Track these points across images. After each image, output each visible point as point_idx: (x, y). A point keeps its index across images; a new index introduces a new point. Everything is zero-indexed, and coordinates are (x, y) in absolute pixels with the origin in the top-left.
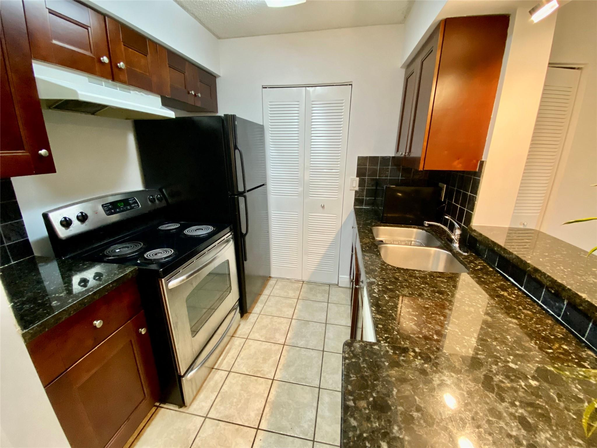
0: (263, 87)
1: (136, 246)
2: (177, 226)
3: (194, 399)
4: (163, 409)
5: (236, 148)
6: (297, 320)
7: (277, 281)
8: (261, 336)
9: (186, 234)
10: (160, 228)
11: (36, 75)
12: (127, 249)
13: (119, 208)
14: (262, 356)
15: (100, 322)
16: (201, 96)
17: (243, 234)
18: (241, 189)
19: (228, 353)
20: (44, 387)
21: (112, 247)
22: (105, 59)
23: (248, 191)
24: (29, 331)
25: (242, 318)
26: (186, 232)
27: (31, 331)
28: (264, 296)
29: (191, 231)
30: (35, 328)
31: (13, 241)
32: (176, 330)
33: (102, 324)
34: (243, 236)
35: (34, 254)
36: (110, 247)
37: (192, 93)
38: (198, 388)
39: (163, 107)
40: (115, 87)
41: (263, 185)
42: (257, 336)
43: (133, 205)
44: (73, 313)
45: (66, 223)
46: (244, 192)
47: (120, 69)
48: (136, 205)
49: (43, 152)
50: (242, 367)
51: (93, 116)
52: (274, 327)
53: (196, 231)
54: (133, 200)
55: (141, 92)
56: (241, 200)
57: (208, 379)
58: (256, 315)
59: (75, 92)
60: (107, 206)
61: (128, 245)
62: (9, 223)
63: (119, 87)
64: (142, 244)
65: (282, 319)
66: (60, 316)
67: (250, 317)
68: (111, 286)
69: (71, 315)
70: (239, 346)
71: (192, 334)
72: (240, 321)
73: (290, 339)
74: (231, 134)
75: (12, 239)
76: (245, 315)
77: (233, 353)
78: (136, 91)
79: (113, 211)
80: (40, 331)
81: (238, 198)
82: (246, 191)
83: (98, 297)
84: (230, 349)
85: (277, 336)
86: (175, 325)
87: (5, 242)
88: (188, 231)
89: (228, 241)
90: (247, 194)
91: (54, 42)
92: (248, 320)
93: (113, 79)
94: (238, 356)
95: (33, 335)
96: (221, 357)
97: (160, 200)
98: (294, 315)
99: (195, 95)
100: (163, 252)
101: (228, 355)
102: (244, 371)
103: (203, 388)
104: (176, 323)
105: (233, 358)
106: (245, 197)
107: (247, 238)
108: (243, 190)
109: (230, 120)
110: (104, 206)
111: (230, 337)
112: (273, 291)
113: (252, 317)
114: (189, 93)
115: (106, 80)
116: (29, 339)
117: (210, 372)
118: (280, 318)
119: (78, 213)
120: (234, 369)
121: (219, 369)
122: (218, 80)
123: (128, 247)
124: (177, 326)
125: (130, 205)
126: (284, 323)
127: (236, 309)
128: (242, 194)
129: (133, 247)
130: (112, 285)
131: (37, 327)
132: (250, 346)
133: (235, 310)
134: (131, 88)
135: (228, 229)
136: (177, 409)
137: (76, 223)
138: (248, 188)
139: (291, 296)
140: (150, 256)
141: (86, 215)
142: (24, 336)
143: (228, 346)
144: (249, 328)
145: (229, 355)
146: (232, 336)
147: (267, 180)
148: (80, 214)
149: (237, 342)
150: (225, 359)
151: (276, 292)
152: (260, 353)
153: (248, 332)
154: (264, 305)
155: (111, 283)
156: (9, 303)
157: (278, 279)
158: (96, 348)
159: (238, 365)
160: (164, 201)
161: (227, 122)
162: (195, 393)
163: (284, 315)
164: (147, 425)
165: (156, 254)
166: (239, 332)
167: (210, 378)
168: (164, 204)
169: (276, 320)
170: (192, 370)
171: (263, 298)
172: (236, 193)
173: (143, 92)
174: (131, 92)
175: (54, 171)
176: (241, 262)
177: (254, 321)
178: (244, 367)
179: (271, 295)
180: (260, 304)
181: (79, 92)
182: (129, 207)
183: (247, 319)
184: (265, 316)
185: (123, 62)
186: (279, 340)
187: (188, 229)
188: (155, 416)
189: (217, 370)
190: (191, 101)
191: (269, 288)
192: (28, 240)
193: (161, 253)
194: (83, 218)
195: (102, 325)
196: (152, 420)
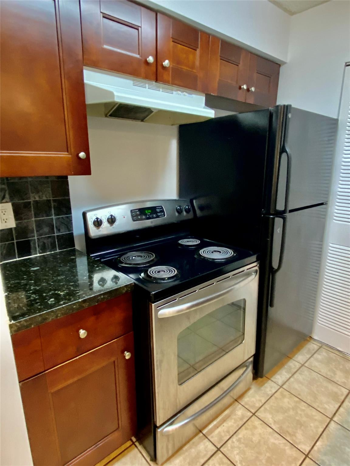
0: (347, 64)
1: (149, 257)
2: (197, 242)
3: (168, 459)
4: (136, 450)
5: (283, 150)
6: (339, 427)
7: (320, 347)
8: (275, 421)
9: (201, 255)
10: (180, 242)
11: (86, 81)
12: (140, 258)
13: (146, 215)
14: (268, 455)
15: (85, 333)
16: (255, 90)
17: (273, 268)
18: (280, 206)
19: (224, 420)
20: (20, 382)
21: (129, 254)
22: (151, 59)
23: (291, 211)
24: (16, 324)
25: (255, 381)
26: (202, 252)
27: (18, 324)
28: (294, 362)
29: (207, 252)
30: (22, 322)
31: (62, 233)
32: (159, 370)
33: (86, 335)
34: (273, 272)
35: (75, 247)
36: (126, 253)
37: (243, 88)
38: (176, 448)
39: (206, 107)
40: (158, 89)
41: (322, 204)
42: (269, 418)
43: (159, 214)
44: (60, 316)
45: (98, 223)
46: (284, 212)
47: (164, 68)
48: (162, 214)
49: (82, 155)
50: (235, 452)
51: (142, 123)
52: (297, 418)
53: (212, 252)
54: (161, 208)
55: (184, 92)
56: (278, 221)
57: (191, 442)
58: (275, 385)
59: (111, 94)
60: (135, 212)
61: (142, 254)
62: (61, 216)
63: (163, 88)
64: (154, 256)
65: (314, 413)
66: (47, 317)
67: (266, 385)
68: (102, 297)
69: (58, 318)
70: (241, 419)
71: (179, 381)
72: (251, 384)
73: (319, 451)
74: (279, 132)
75: (61, 231)
76: (260, 380)
77: (230, 425)
78: (179, 91)
79: (139, 217)
80: (27, 327)
81: (273, 219)
82: (288, 211)
83: (87, 305)
84: (228, 417)
85: (300, 436)
86: (158, 363)
87: (55, 232)
88: (204, 252)
89: (248, 275)
90: (288, 215)
91: (105, 47)
92: (263, 388)
93: (157, 80)
94: (236, 432)
95: (19, 329)
96: (215, 423)
97: (188, 211)
98: (337, 414)
99: (248, 90)
100: (166, 271)
101: (223, 425)
102: (237, 462)
103: (181, 451)
104: (161, 362)
105: (228, 432)
106: (284, 219)
107: (279, 276)
108: (283, 209)
109: (281, 113)
110: (133, 211)
111: (232, 400)
112: (309, 361)
113: (269, 387)
114: (240, 88)
115: (149, 82)
116: (15, 331)
117: (196, 435)
118: (311, 408)
119: (108, 215)
120: (225, 449)
121: (207, 438)
122: (282, 70)
123: (141, 256)
124: (161, 365)
125: (156, 213)
126: (316, 420)
127: (247, 367)
128: (281, 214)
129: (146, 257)
130: (104, 296)
131: (24, 322)
132: (255, 427)
133: (245, 369)
134: (175, 88)
135: (254, 258)
136: (148, 460)
137: (105, 224)
138: (291, 207)
139: (338, 381)
140: (152, 272)
141: (115, 218)
142: (11, 326)
143: (227, 412)
144: (260, 401)
145: (225, 424)
146: (236, 400)
147: (331, 198)
148: (110, 217)
149: (239, 412)
150: (218, 427)
151: (314, 363)
152: (266, 447)
153: (258, 405)
154: (290, 375)
155: (103, 293)
156: (3, 292)
157: (322, 345)
158: (77, 358)
159: (232, 447)
160: (191, 213)
161: (277, 116)
162: (170, 453)
163: (318, 406)
164: (117, 458)
165: (159, 272)
166: (246, 399)
167: (193, 443)
168: (191, 216)
169: (303, 408)
170: (171, 424)
171: (293, 364)
172: (272, 212)
173: (186, 92)
174: (174, 92)
175: (89, 173)
176: (264, 306)
177: (270, 393)
178: (237, 454)
179: (306, 365)
180: (286, 372)
181: (116, 94)
182: (155, 215)
183: (262, 386)
184: (288, 393)
185: (168, 60)
186: (300, 443)
187: (205, 249)
188: (128, 452)
189: (205, 437)
190: (240, 97)
191: (306, 354)
192: (72, 233)
193: (165, 271)
194: (112, 220)
195: (86, 337)
196: (123, 456)
